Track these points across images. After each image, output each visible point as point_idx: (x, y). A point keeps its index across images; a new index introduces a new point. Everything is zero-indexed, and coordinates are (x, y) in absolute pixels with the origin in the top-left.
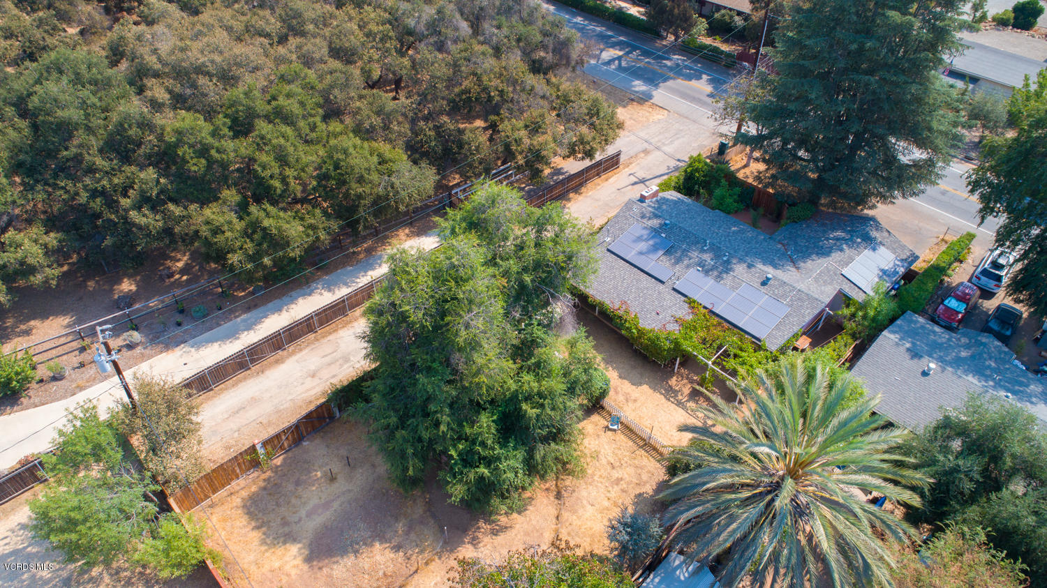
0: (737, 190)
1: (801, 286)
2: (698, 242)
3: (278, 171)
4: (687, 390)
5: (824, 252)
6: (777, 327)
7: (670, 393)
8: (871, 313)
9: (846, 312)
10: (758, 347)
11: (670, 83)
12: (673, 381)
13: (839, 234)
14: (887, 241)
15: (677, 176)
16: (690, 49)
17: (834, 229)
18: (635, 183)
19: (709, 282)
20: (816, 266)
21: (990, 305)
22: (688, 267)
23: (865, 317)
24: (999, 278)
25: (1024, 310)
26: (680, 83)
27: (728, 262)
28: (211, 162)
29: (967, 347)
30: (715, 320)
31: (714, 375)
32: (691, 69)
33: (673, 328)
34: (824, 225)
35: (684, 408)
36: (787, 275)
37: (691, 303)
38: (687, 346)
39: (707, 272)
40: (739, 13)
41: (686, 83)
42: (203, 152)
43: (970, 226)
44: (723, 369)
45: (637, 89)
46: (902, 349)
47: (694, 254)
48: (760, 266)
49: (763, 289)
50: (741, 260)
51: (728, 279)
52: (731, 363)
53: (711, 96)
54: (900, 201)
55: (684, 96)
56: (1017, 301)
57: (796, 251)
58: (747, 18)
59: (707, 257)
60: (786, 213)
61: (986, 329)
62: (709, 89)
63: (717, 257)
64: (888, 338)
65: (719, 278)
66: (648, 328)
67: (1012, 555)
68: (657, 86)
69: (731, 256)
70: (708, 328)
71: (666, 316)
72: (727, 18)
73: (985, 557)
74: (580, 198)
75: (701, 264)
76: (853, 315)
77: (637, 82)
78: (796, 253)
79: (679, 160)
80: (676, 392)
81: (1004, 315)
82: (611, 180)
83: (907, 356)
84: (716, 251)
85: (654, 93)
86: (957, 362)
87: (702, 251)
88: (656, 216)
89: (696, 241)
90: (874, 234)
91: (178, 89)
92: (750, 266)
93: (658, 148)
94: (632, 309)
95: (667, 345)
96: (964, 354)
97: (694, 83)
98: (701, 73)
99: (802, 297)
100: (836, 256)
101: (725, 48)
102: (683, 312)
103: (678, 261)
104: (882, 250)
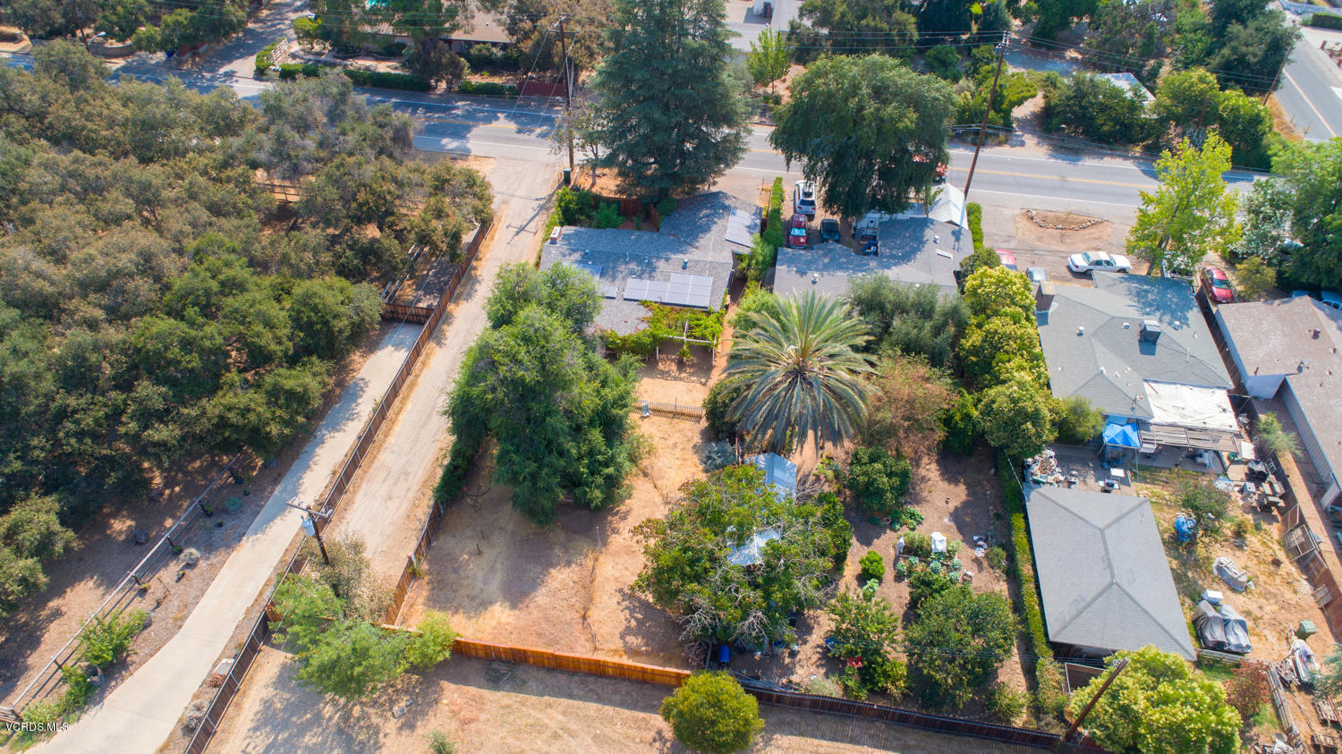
0: (614, 206)
1: (710, 259)
2: (619, 258)
3: (270, 336)
4: (674, 367)
5: (706, 229)
6: (712, 294)
7: (665, 375)
8: (761, 258)
9: (744, 265)
10: (708, 313)
11: (475, 131)
12: (661, 366)
13: (705, 212)
14: (737, 204)
15: (555, 214)
16: (469, 92)
17: (700, 210)
18: (518, 233)
19: (647, 283)
20: (707, 240)
21: (816, 224)
22: (624, 279)
23: (757, 263)
24: (812, 203)
25: (837, 218)
26: (480, 129)
27: (650, 264)
28: (202, 352)
29: (825, 255)
30: (668, 308)
31: (691, 346)
32: (483, 112)
33: (643, 326)
34: (691, 209)
35: (681, 379)
36: (691, 256)
37: (643, 303)
38: (663, 333)
39: (640, 277)
40: (494, 44)
41: (488, 126)
42: (187, 345)
43: (782, 173)
44: (695, 338)
45: (450, 147)
46: (793, 273)
47: (622, 268)
48: (673, 256)
49: (686, 271)
50: (658, 258)
51: (657, 274)
52: (697, 332)
53: (519, 132)
54: (727, 171)
55: (497, 139)
56: (833, 214)
57: (687, 236)
58: (505, 47)
59: (633, 266)
60: (653, 211)
61: (824, 241)
62: (513, 126)
63: (640, 263)
64: (781, 269)
65: (651, 277)
66: (627, 335)
67: (918, 353)
68: (464, 137)
69: (650, 258)
70: (666, 316)
71: (633, 321)
72: (484, 51)
73: (905, 361)
74: (483, 263)
75: (632, 273)
76: (749, 265)
77: (445, 141)
78: (690, 234)
79: (537, 200)
80: (668, 372)
81: (829, 228)
82: (496, 237)
83: (798, 276)
84: (637, 258)
85: (469, 146)
86: (826, 267)
87: (626, 263)
88: (574, 251)
89: (619, 257)
90: (727, 203)
91: (105, 302)
92: (667, 260)
93: (512, 196)
94: (605, 328)
95: (648, 340)
96: (826, 261)
97: (495, 124)
98: (495, 113)
99: (714, 267)
100: (714, 228)
101: (497, 80)
102: (643, 312)
103: (614, 278)
104: (738, 212)
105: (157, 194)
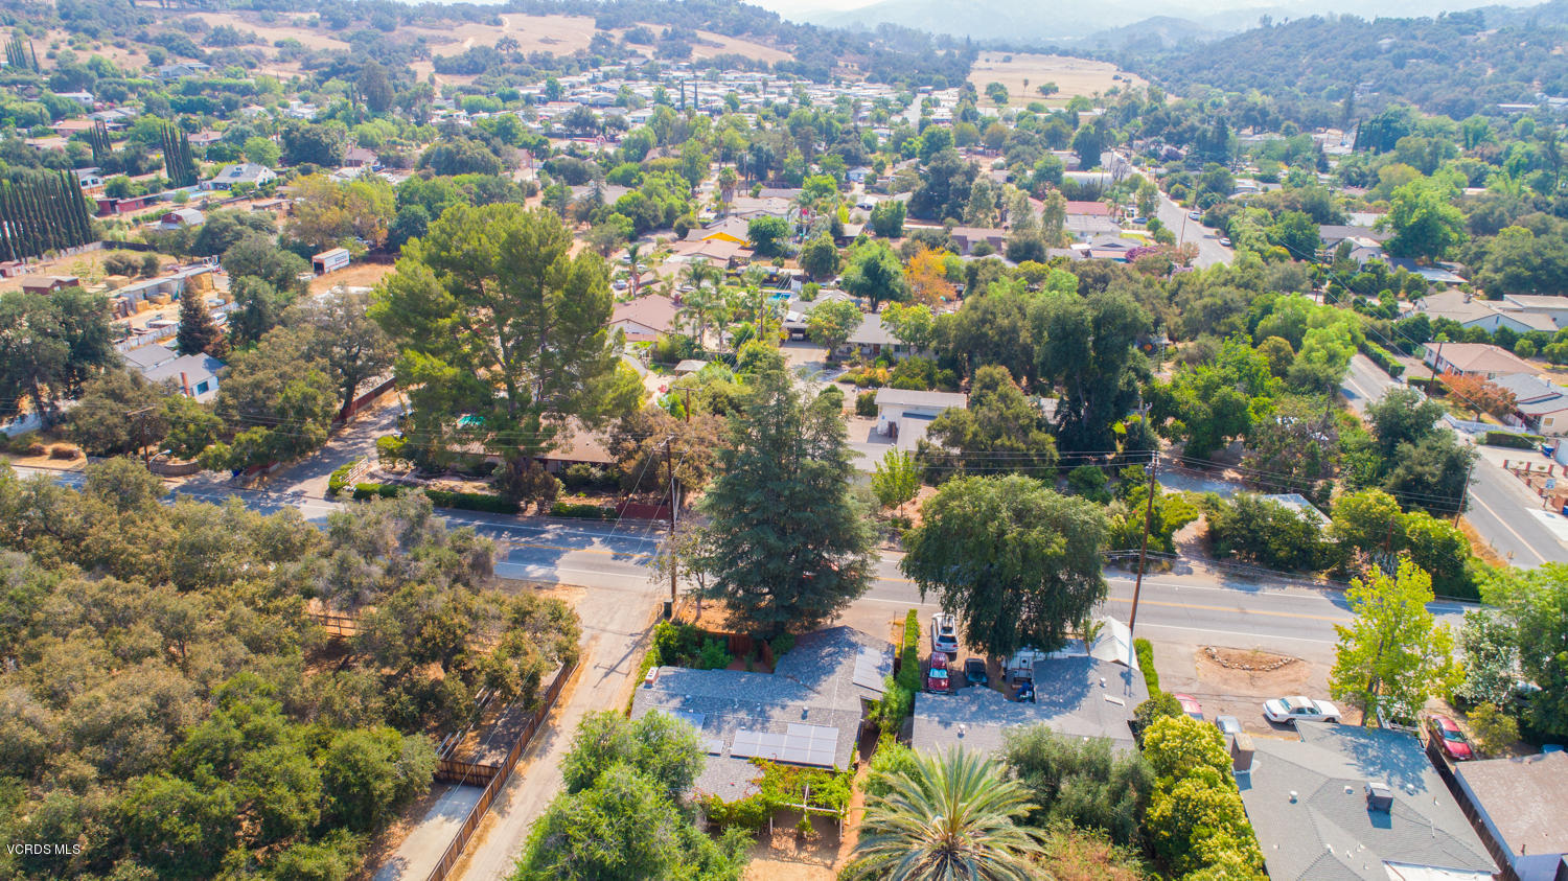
0: (721, 643)
1: (834, 706)
3: (295, 800)
4: (791, 844)
5: (830, 670)
6: (838, 750)
7: (780, 854)
8: (895, 706)
9: (876, 713)
10: (834, 774)
11: (565, 557)
12: (775, 843)
13: (828, 650)
14: (866, 641)
15: (652, 651)
16: (561, 515)
17: (822, 648)
18: (607, 675)
19: (759, 736)
20: (831, 684)
21: (959, 664)
22: (731, 731)
23: (891, 712)
24: (953, 640)
25: (983, 657)
26: (572, 555)
27: (763, 712)
28: (207, 821)
29: (972, 702)
30: (784, 768)
31: (813, 817)
32: (575, 536)
33: (754, 791)
34: (811, 647)
35: (801, 861)
36: (813, 702)
37: (754, 761)
38: (778, 800)
39: (750, 728)
40: (594, 464)
41: (581, 552)
42: (190, 812)
43: (916, 604)
44: (818, 806)
45: (535, 575)
46: (935, 724)
47: (729, 717)
48: (790, 703)
49: (807, 721)
50: (773, 705)
51: (771, 725)
52: (821, 798)
53: (616, 558)
54: (853, 603)
55: (590, 566)
56: (978, 652)
57: (808, 678)
58: (605, 467)
59: (742, 715)
60: (767, 648)
61: (970, 684)
62: (609, 551)
63: (751, 711)
64: (920, 720)
65: (764, 729)
66: (734, 802)
67: (1096, 826)
68: (552, 564)
69: (763, 705)
70: (782, 777)
71: (741, 784)
72: (582, 472)
73: (1080, 836)
74: (563, 710)
75: (741, 723)
76: (882, 714)
77: (530, 568)
78: (814, 674)
79: (632, 635)
80: (784, 851)
81: (974, 668)
82: (581, 679)
83: (941, 727)
84: (745, 705)
85: (557, 573)
86: (974, 717)
87: (735, 711)
88: (673, 696)
89: (725, 704)
90: (853, 639)
91: (102, 756)
92: (783, 707)
93: (603, 630)
94: (706, 792)
95: (759, 809)
96: (974, 709)
97: (588, 549)
98: (590, 537)
99: (839, 717)
100: (839, 669)
101: (595, 502)
102: (754, 773)
103: (719, 730)
104: (867, 650)
105: (190, 628)
